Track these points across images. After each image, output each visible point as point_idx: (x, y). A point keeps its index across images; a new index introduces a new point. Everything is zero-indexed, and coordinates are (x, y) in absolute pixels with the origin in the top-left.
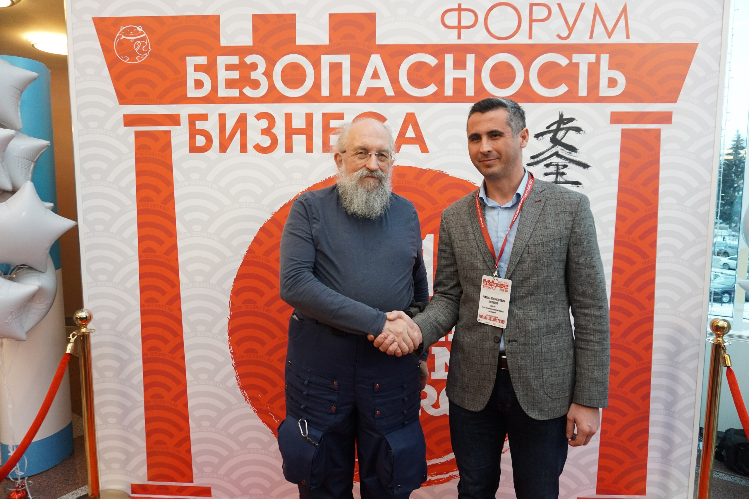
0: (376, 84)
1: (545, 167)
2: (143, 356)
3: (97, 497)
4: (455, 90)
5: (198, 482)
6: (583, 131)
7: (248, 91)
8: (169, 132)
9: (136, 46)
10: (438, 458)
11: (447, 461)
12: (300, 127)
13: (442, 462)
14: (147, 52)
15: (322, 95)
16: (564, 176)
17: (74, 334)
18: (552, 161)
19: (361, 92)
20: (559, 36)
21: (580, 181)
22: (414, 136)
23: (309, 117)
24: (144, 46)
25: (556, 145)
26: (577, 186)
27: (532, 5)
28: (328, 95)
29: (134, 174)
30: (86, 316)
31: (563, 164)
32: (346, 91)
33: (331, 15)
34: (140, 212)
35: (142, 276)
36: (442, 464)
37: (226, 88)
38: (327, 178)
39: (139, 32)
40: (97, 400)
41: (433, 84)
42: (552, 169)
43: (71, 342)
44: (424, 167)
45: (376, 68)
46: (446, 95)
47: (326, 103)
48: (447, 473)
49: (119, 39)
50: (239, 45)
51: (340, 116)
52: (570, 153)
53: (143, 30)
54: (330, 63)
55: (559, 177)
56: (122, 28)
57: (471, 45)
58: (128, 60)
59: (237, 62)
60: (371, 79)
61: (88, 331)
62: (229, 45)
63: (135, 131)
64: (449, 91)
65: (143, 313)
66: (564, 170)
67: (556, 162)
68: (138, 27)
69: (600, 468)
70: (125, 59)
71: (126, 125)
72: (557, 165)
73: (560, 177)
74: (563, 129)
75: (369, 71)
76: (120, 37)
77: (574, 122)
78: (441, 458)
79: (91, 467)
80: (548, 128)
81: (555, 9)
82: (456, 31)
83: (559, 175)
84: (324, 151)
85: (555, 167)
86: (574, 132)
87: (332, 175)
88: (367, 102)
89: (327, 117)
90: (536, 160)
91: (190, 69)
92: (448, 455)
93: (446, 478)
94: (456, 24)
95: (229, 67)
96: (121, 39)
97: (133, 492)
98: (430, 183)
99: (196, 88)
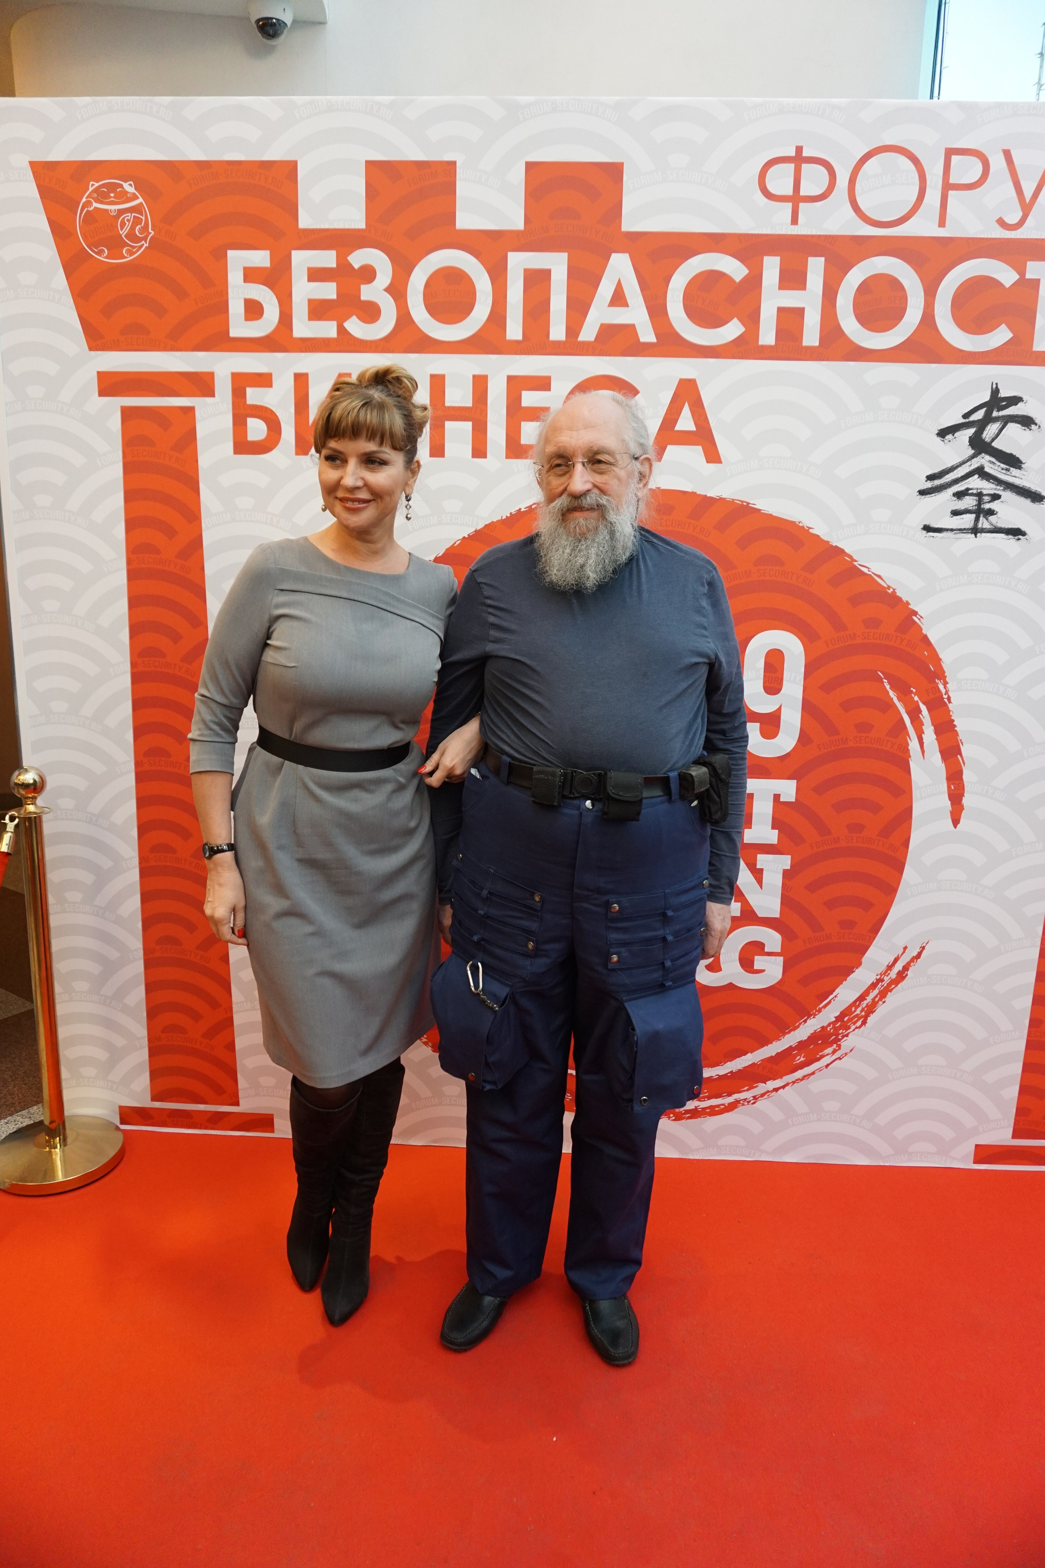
0: (619, 317)
1: (955, 499)
2: (140, 863)
3: (61, 1127)
4: (780, 333)
5: (247, 1104)
6: (1036, 424)
7: (355, 327)
8: (191, 410)
9: (123, 225)
10: (714, 1067)
11: (731, 1072)
12: (460, 405)
13: (720, 1075)
14: (145, 239)
15: (508, 338)
16: (992, 518)
17: (14, 814)
18: (970, 487)
19: (588, 333)
20: (1001, 223)
21: (1023, 528)
22: (693, 428)
23: (480, 384)
24: (140, 226)
25: (980, 453)
26: (1016, 538)
27: (950, 153)
28: (519, 337)
29: (120, 497)
30: (35, 781)
31: (992, 492)
32: (558, 332)
33: (530, 166)
34: (132, 575)
35: (138, 704)
36: (721, 1078)
37: (310, 319)
38: (513, 511)
39: (129, 195)
40: (57, 944)
41: (735, 320)
42: (969, 502)
43: (8, 832)
44: (712, 493)
45: (619, 283)
46: (761, 343)
47: (516, 354)
48: (729, 1095)
49: (86, 209)
50: (337, 227)
51: (543, 384)
52: (1007, 470)
53: (135, 189)
54: (526, 271)
55: (981, 518)
56: (93, 185)
57: (820, 236)
58: (105, 255)
59: (334, 265)
60: (609, 306)
61: (38, 812)
62: (315, 227)
63: (122, 407)
64: (767, 336)
65: (140, 778)
66: (994, 506)
67: (977, 489)
68: (125, 182)
69: (1023, 1090)
70: (100, 253)
71: (102, 393)
72: (980, 495)
73: (984, 519)
74: (996, 419)
75: (605, 289)
76: (88, 204)
77: (1020, 405)
78: (719, 1067)
79: (48, 1071)
80: (966, 416)
81: (998, 163)
82: (790, 205)
83: (982, 515)
84: (507, 457)
85: (977, 498)
86: (1019, 426)
87: (523, 506)
88: (599, 355)
89: (516, 385)
90: (937, 482)
91: (235, 277)
92: (733, 1062)
93: (727, 1105)
94: (789, 191)
95: (316, 275)
96: (92, 208)
97: (123, 1122)
98: (722, 526)
99: (247, 318)
